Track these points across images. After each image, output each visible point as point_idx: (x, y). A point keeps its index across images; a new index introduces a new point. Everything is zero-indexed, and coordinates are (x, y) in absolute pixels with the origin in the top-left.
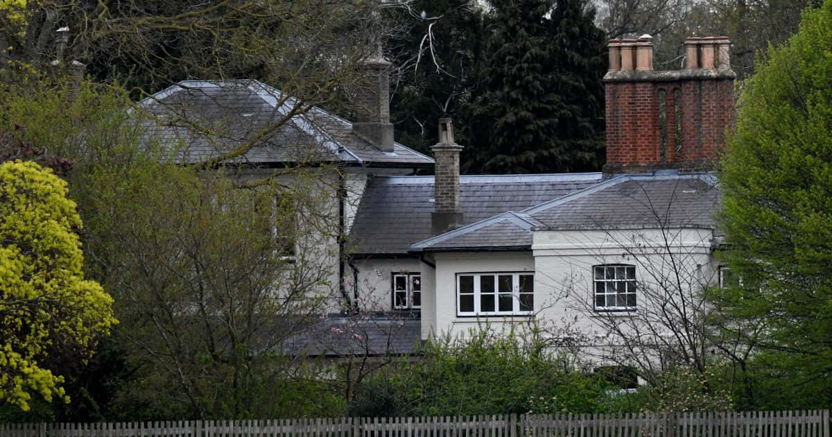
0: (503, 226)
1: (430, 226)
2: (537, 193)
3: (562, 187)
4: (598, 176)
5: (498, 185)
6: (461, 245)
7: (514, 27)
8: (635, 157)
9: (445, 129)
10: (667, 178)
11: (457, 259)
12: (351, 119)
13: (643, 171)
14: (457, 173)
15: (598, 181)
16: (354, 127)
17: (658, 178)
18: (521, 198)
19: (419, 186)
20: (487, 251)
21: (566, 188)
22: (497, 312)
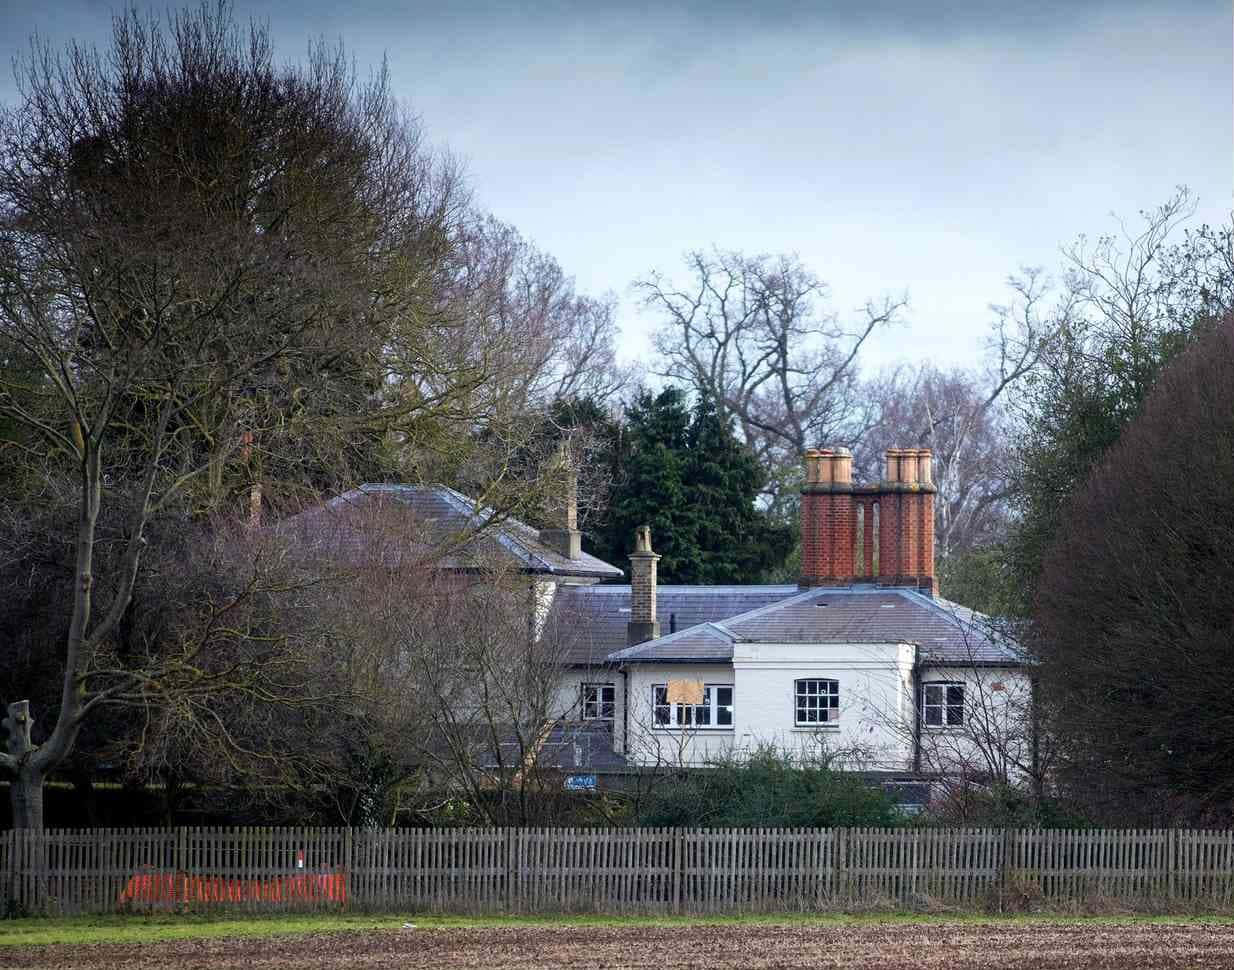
0: (701, 636)
1: (626, 636)
2: (731, 605)
3: (756, 599)
4: (794, 589)
6: (659, 655)
8: (832, 570)
9: (643, 537)
10: (866, 592)
11: (654, 671)
12: (539, 528)
13: (842, 584)
14: (654, 582)
15: (793, 595)
16: (541, 534)
17: (855, 592)
18: (714, 610)
19: (609, 595)
20: (685, 663)
21: (761, 601)
22: (694, 725)
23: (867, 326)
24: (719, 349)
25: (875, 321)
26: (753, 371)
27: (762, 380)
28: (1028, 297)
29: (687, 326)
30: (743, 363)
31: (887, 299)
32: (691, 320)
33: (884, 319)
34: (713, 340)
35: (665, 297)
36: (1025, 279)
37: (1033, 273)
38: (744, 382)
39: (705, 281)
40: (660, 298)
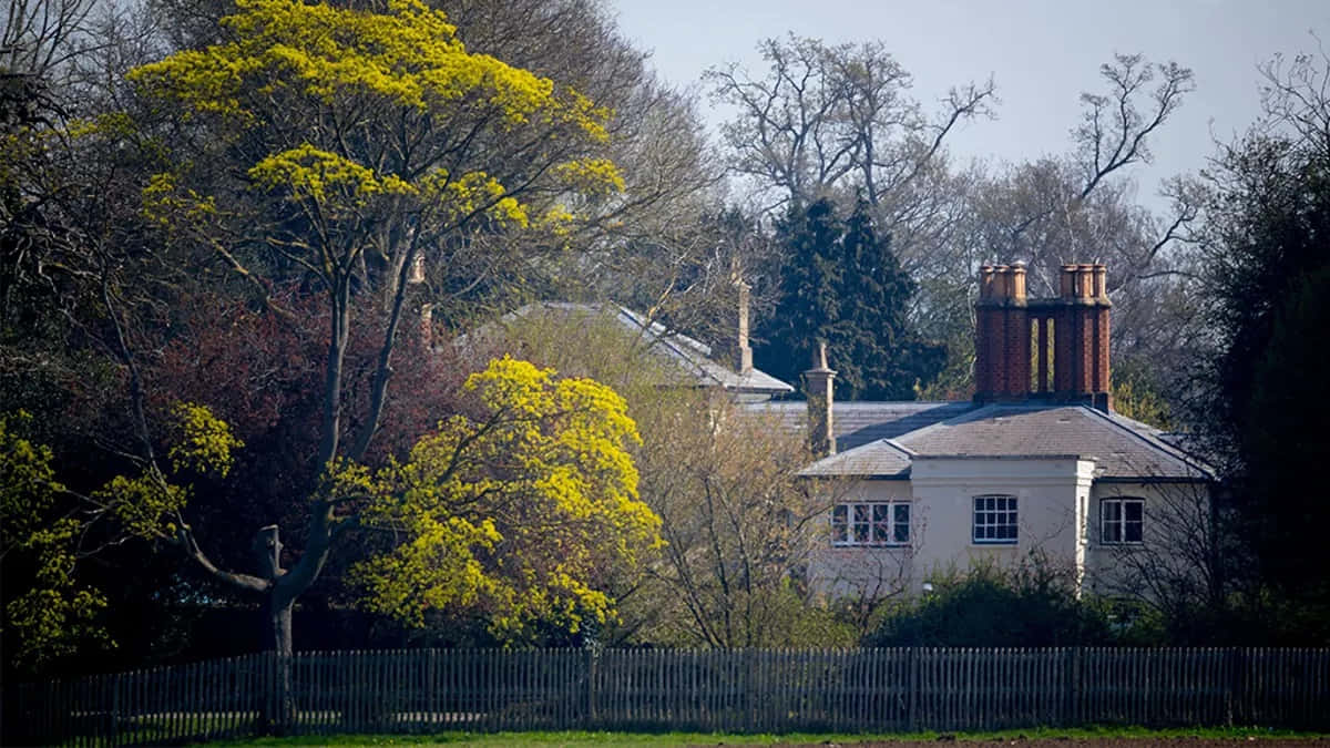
5: (863, 412)
7: (808, 250)
8: (1006, 386)
9: (819, 355)
14: (830, 400)
22: (871, 541)
23: (950, 118)
24: (797, 141)
25: (958, 112)
26: (832, 165)
27: (839, 174)
28: (1123, 86)
29: (763, 117)
30: (822, 157)
31: (972, 89)
32: (766, 112)
33: (968, 110)
34: (790, 133)
35: (741, 88)
36: (1121, 68)
37: (1129, 61)
38: (823, 175)
39: (781, 70)
40: (734, 89)
